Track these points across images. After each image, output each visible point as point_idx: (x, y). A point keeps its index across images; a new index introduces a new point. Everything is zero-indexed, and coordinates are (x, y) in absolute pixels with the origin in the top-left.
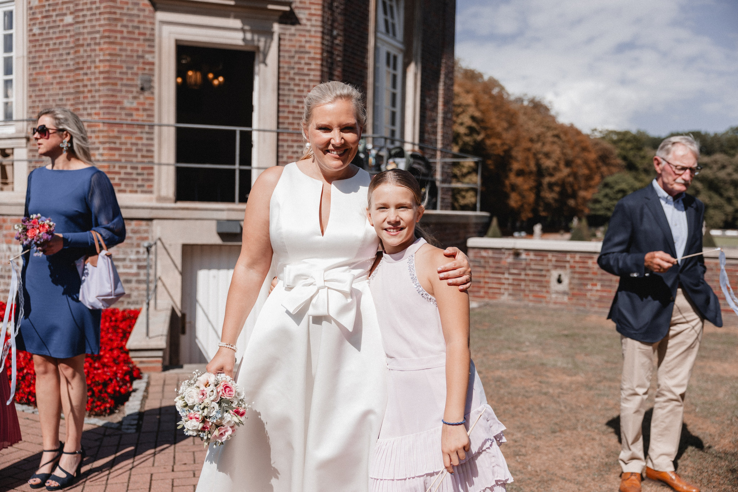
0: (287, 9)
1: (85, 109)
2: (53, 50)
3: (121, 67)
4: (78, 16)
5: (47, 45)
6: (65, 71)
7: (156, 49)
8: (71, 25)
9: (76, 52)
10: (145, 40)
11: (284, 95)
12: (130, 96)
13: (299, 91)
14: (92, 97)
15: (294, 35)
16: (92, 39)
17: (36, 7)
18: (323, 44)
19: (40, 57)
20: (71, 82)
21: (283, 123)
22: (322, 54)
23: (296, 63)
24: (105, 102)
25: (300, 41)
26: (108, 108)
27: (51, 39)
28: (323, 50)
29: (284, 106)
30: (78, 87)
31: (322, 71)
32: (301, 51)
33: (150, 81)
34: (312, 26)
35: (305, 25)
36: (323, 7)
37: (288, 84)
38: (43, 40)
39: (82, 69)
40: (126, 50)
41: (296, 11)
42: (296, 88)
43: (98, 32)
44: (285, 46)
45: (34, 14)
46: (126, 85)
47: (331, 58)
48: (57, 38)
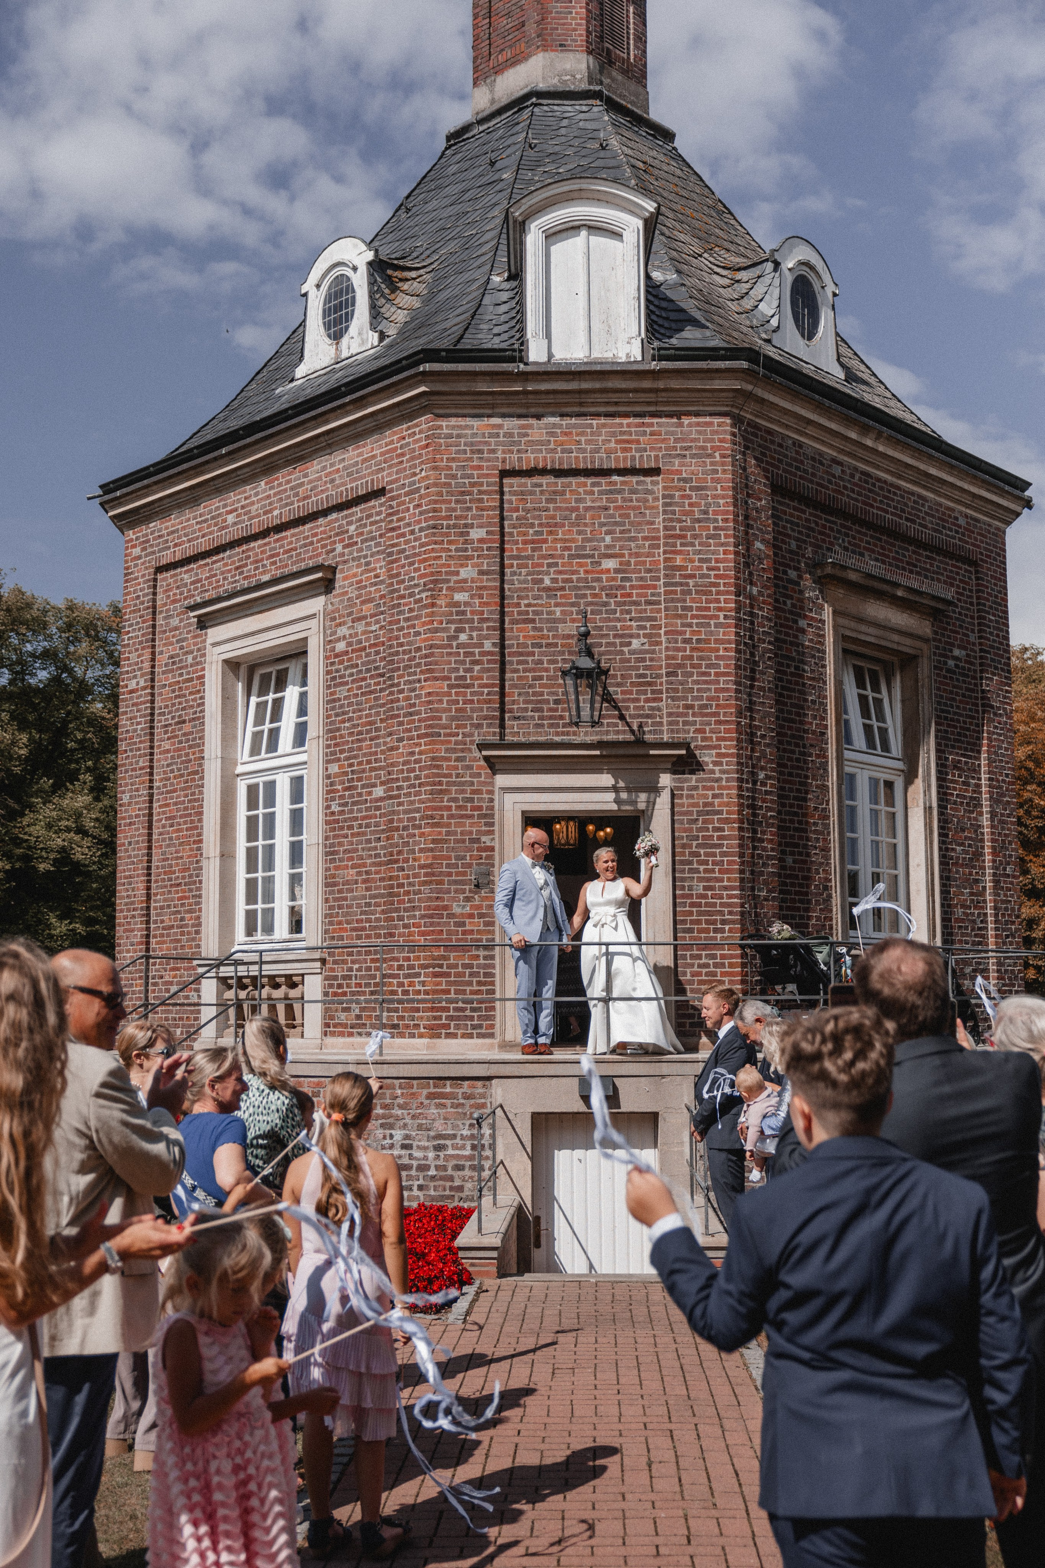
0: (684, 752)
1: (401, 918)
2: (358, 834)
3: (449, 858)
4: (391, 789)
5: (350, 827)
6: (374, 864)
7: (496, 828)
8: (381, 799)
9: (388, 838)
10: (480, 816)
11: (683, 879)
12: (461, 897)
13: (706, 871)
14: (410, 901)
15: (696, 788)
16: (409, 820)
17: (336, 775)
18: (740, 796)
19: (340, 844)
20: (382, 879)
21: (684, 922)
22: (740, 812)
23: (700, 830)
24: (428, 908)
25: (705, 796)
26: (431, 916)
27: (356, 819)
28: (741, 805)
29: (683, 896)
30: (392, 887)
31: (741, 838)
32: (708, 811)
33: (489, 874)
34: (723, 772)
35: (713, 772)
36: (739, 740)
37: (690, 863)
38: (345, 820)
39: (397, 861)
40: (455, 833)
41: (697, 752)
42: (702, 868)
43: (418, 810)
44: (683, 805)
45: (332, 784)
46: (456, 882)
47: (755, 815)
48: (363, 818)
